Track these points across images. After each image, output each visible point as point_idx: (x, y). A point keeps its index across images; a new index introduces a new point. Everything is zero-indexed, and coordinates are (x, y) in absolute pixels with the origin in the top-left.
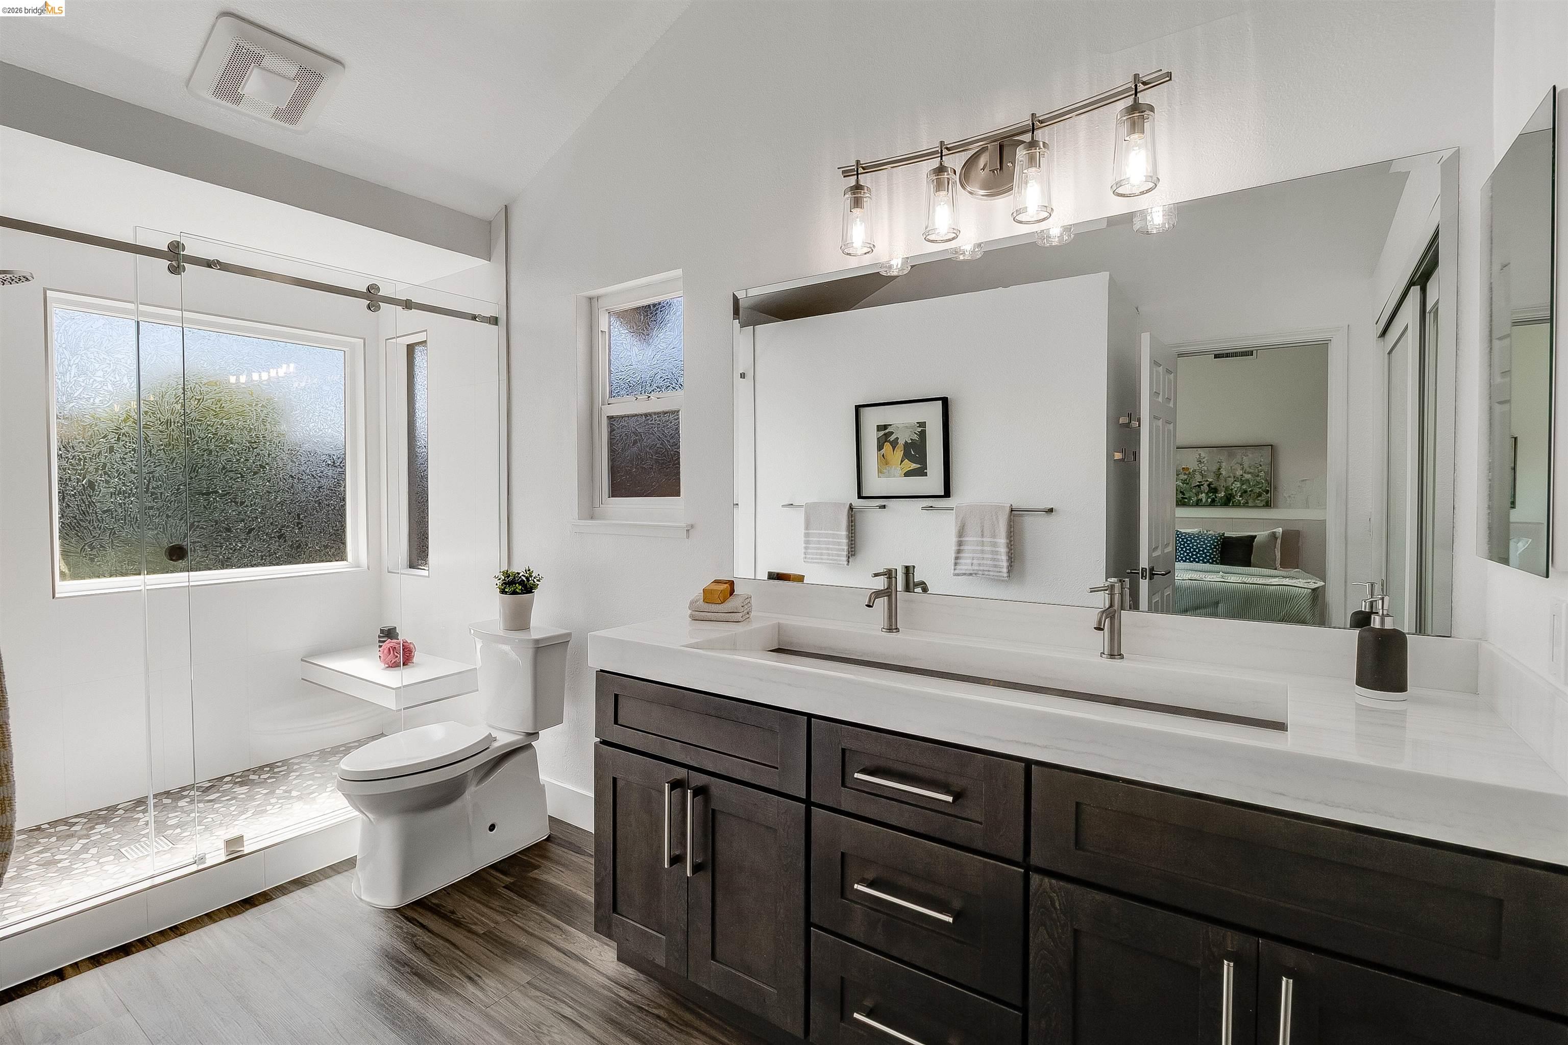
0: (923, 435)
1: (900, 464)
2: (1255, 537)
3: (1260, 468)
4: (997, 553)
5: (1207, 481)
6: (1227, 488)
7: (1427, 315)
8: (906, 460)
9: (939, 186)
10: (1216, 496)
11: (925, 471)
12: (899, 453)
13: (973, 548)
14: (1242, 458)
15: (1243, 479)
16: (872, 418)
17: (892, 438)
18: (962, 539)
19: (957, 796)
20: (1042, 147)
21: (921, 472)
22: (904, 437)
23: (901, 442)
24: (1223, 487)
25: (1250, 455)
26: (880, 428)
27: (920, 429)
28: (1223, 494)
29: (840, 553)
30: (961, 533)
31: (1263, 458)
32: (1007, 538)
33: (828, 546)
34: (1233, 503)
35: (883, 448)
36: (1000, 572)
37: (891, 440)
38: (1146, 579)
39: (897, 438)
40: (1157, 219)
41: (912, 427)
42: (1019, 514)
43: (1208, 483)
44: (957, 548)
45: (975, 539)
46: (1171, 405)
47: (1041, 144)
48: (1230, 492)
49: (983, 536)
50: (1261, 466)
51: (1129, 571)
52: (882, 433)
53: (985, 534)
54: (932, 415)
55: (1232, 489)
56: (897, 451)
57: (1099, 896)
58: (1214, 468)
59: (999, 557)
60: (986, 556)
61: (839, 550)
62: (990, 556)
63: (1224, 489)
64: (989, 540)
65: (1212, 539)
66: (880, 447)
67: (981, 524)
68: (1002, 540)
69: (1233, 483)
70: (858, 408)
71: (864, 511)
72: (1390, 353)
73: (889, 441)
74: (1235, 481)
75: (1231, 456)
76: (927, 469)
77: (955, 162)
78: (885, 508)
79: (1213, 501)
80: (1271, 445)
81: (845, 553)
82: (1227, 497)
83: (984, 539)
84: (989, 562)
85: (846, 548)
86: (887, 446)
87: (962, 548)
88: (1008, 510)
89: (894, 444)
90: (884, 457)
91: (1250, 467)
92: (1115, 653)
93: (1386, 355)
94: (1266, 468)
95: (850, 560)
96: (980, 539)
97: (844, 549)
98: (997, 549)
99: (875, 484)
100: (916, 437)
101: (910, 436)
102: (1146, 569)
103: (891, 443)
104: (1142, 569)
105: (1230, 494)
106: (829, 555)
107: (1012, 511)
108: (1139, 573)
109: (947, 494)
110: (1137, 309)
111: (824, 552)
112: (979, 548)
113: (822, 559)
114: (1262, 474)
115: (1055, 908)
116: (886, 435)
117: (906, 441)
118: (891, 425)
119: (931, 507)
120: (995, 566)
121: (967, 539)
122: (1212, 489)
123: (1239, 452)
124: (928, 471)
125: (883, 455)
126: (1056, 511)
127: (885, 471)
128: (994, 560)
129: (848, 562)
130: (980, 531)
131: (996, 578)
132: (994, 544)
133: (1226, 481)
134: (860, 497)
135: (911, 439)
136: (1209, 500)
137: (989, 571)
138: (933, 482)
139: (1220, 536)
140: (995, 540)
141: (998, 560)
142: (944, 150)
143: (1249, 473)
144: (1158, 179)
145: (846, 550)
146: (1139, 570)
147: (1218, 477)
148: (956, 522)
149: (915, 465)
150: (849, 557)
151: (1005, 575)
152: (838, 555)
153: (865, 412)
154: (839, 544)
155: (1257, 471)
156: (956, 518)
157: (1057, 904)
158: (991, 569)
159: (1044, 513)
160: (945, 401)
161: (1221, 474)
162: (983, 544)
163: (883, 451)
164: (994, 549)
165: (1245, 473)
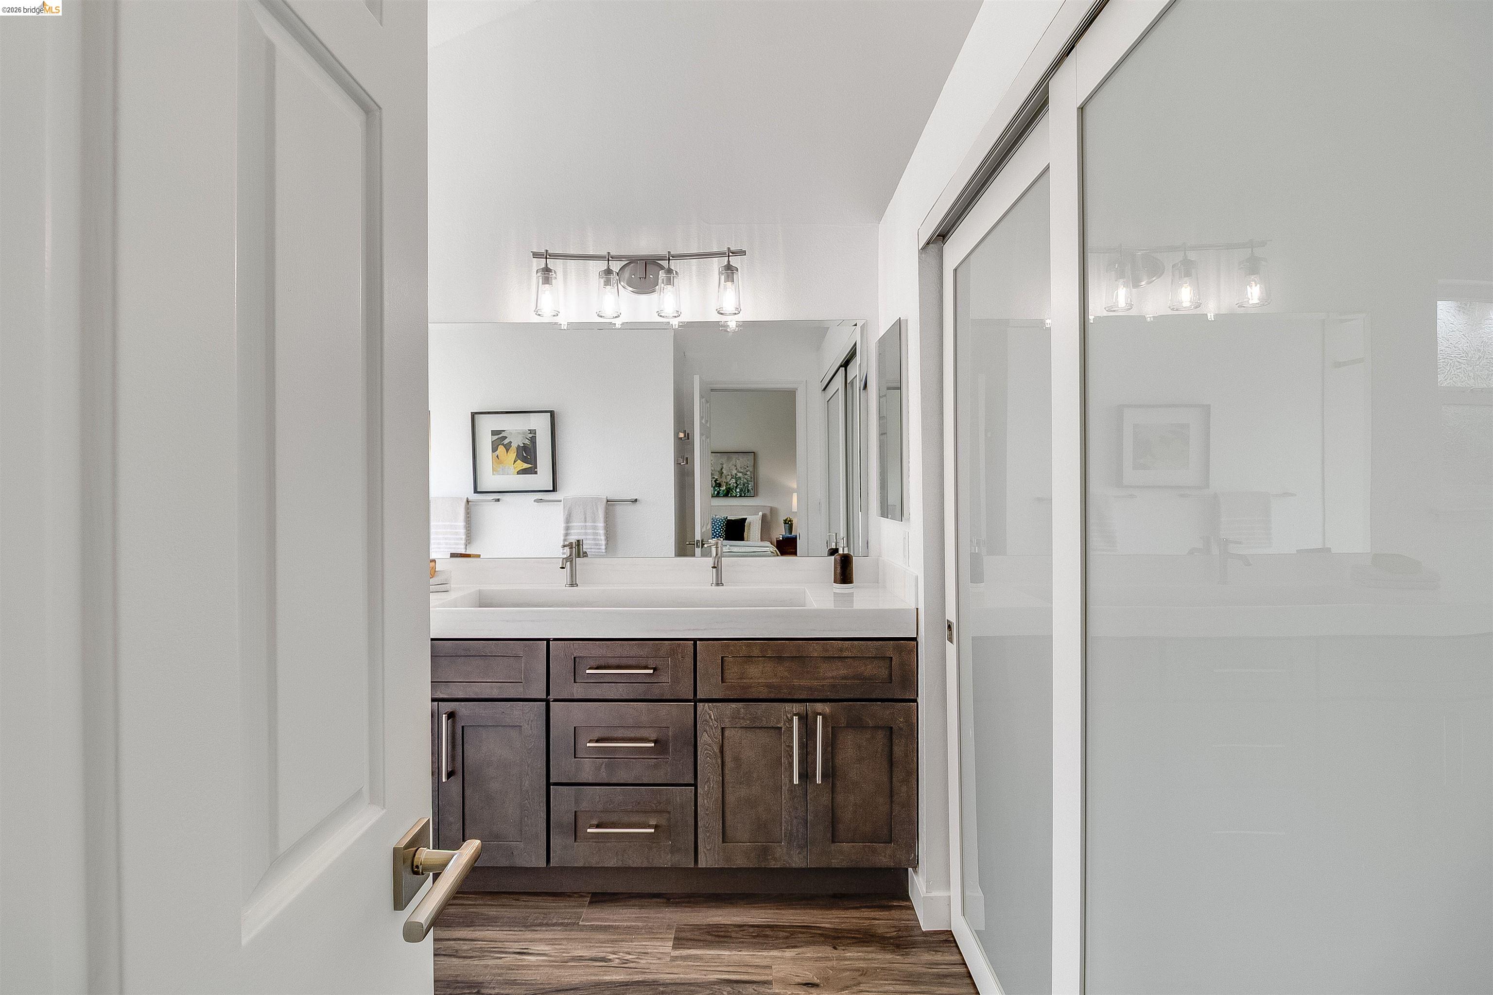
0: (533, 440)
1: (514, 464)
2: (746, 519)
3: (747, 469)
4: (596, 534)
5: (714, 478)
6: (727, 483)
7: (848, 385)
8: (519, 460)
9: (607, 283)
10: (720, 489)
11: (536, 470)
12: (512, 455)
13: (578, 531)
14: (736, 461)
15: (737, 476)
16: (487, 425)
17: (506, 442)
18: (569, 525)
19: (655, 669)
20: (675, 274)
21: (532, 471)
22: (517, 442)
23: (514, 446)
24: (725, 482)
25: (741, 459)
26: (494, 433)
27: (531, 435)
28: (724, 488)
29: (458, 542)
30: (568, 520)
31: (747, 461)
32: (605, 523)
33: (446, 536)
34: (731, 494)
35: (497, 450)
36: (600, 549)
37: (505, 444)
38: (699, 548)
39: (511, 442)
40: (732, 325)
41: (524, 433)
42: (612, 504)
43: (715, 479)
44: (565, 532)
45: (579, 524)
46: (708, 425)
47: (674, 272)
48: (729, 486)
49: (585, 521)
50: (748, 467)
51: (688, 543)
52: (496, 437)
53: (587, 521)
54: (541, 424)
55: (730, 484)
56: (510, 453)
57: (734, 705)
58: (719, 469)
59: (599, 537)
60: (588, 537)
61: (458, 539)
62: (592, 537)
63: (725, 484)
64: (590, 524)
65: (720, 522)
66: (494, 450)
67: (584, 512)
68: (601, 524)
69: (731, 480)
70: (473, 415)
71: (480, 504)
72: (828, 401)
73: (503, 444)
74: (732, 478)
75: (729, 459)
76: (537, 469)
77: (616, 266)
78: (499, 501)
79: (718, 493)
80: (754, 452)
81: (463, 542)
82: (727, 490)
83: (587, 524)
84: (591, 542)
85: (464, 537)
86: (501, 449)
87: (569, 531)
88: (605, 501)
89: (508, 447)
90: (498, 458)
91: (741, 468)
92: (719, 583)
93: (826, 402)
94: (751, 469)
95: (467, 547)
96: (583, 524)
97: (461, 539)
98: (597, 531)
99: (490, 480)
100: (527, 442)
101: (522, 440)
102: (699, 541)
103: (505, 446)
104: (697, 540)
105: (729, 488)
106: (447, 544)
107: (608, 501)
108: (694, 544)
109: (554, 490)
110: (684, 353)
111: (441, 541)
112: (583, 531)
113: (439, 548)
114: (748, 473)
115: (712, 720)
116: (500, 439)
117: (519, 445)
118: (504, 431)
119: (541, 500)
120: (597, 545)
121: (572, 524)
122: (718, 484)
123: (734, 456)
124: (538, 470)
125: (497, 456)
126: (639, 501)
127: (499, 469)
128: (594, 539)
129: (466, 549)
130: (583, 518)
131: (597, 554)
132: (595, 528)
133: (726, 478)
134: (476, 491)
135: (523, 444)
136: (716, 492)
137: (591, 549)
138: (543, 479)
139: (725, 519)
140: (595, 524)
141: (598, 540)
142: (609, 258)
143: (740, 472)
144: (741, 310)
145: (463, 539)
146: (694, 542)
147: (721, 475)
148: (564, 512)
149: (526, 465)
150: (466, 545)
151: (604, 551)
152: (457, 544)
153: (481, 420)
154: (456, 533)
155: (745, 471)
156: (564, 508)
157: (713, 717)
158: (593, 547)
159: (631, 502)
160: (552, 413)
161: (723, 473)
162: (586, 527)
163: (497, 452)
164: (594, 531)
165: (738, 472)
